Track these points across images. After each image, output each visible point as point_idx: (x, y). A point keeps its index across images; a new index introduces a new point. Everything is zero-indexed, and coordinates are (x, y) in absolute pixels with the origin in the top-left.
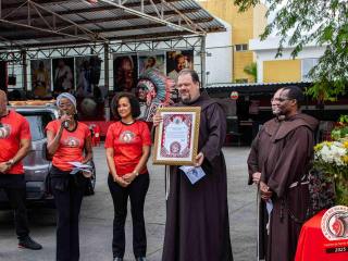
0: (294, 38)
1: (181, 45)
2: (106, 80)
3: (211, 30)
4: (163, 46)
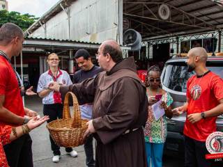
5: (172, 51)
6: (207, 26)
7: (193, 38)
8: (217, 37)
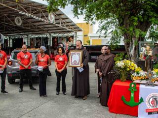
0: (105, 33)
1: (70, 34)
2: (50, 43)
3: (78, 31)
4: (65, 35)
5: (25, 43)
6: (43, 31)
7: (37, 36)
8: (49, 37)
